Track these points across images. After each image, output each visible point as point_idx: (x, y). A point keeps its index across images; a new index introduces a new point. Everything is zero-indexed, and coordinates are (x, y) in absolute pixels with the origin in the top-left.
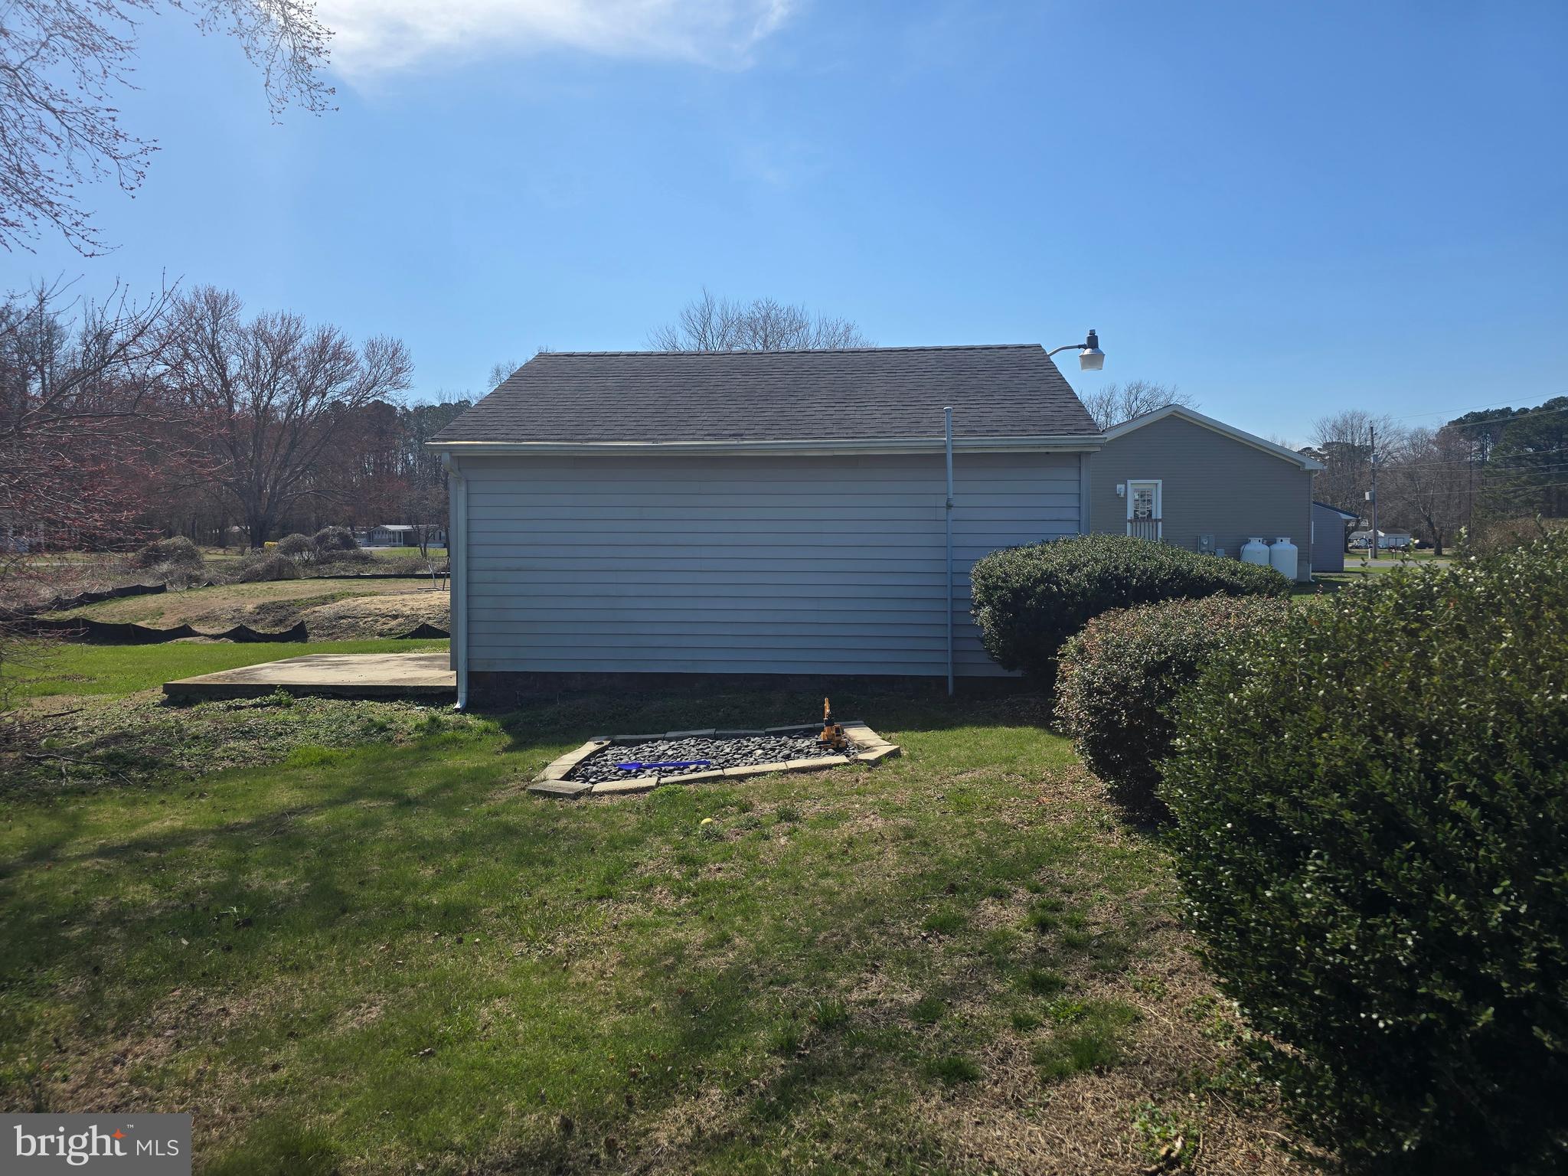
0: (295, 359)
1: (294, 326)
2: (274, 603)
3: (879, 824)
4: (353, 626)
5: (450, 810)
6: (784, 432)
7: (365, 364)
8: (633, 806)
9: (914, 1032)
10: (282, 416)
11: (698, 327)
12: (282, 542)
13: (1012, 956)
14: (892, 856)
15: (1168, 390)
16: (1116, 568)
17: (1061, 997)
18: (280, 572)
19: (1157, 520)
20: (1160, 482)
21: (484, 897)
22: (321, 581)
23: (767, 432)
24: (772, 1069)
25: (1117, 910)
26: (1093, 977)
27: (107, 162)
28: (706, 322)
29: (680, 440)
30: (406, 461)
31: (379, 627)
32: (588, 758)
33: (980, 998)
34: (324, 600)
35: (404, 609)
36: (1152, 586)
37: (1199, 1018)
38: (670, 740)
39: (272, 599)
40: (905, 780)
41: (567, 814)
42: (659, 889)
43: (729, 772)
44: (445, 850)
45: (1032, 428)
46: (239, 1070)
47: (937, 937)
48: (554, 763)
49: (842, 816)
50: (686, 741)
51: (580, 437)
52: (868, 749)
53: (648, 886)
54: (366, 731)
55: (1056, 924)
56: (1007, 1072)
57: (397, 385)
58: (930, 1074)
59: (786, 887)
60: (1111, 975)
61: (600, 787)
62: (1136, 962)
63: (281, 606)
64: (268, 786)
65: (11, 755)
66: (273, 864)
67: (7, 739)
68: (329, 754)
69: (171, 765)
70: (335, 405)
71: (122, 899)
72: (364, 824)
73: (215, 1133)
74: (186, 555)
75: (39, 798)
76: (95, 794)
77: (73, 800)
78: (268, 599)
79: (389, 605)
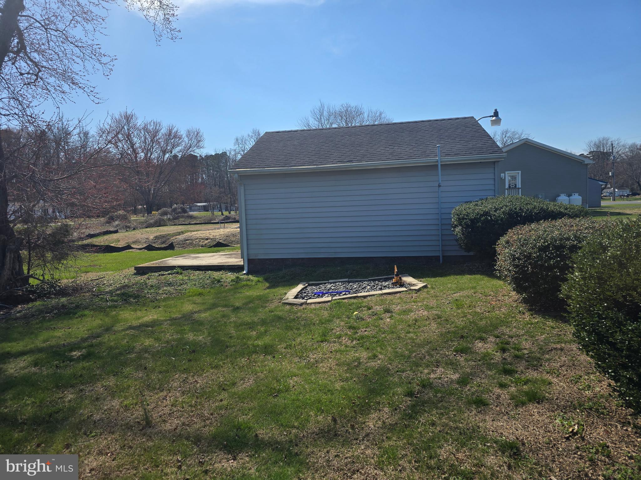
0: (159, 139)
1: (158, 125)
2: (161, 235)
3: (426, 313)
4: (191, 243)
5: (254, 310)
6: (369, 159)
7: (186, 139)
8: (325, 308)
9: (459, 389)
10: (155, 161)
11: (318, 117)
12: (160, 211)
13: (492, 361)
14: (434, 326)
15: (520, 132)
16: (516, 209)
17: (517, 376)
18: (160, 223)
19: (519, 188)
20: (520, 172)
21: (278, 341)
22: (176, 226)
23: (362, 159)
24: (406, 402)
25: (533, 344)
26: (528, 369)
27: (98, 66)
28: (322, 114)
29: (327, 164)
30: (202, 178)
31: (201, 243)
32: (301, 290)
33: (483, 376)
34: (179, 234)
35: (210, 236)
36: (531, 216)
37: (576, 383)
38: (331, 283)
39: (160, 234)
40: (432, 297)
41: (300, 311)
42: (344, 338)
43: (359, 295)
44: (257, 325)
45: (474, 152)
46: (209, 401)
47: (460, 355)
48: (289, 293)
49: (410, 311)
50: (337, 284)
51: (288, 165)
52: (414, 285)
53: (339, 337)
54: (213, 282)
55: (508, 349)
56: (500, 403)
57: (199, 147)
58: (469, 403)
59: (394, 337)
60: (535, 368)
61: (309, 301)
62: (545, 363)
63: (163, 236)
64: (182, 303)
65: (87, 294)
66: (195, 331)
67: (81, 289)
68: (201, 291)
69: (145, 297)
70: (175, 156)
71: (145, 344)
72: (224, 316)
73: (208, 422)
74: (124, 218)
75: (101, 309)
76: (120, 307)
77: (113, 310)
78: (158, 234)
79: (204, 235)
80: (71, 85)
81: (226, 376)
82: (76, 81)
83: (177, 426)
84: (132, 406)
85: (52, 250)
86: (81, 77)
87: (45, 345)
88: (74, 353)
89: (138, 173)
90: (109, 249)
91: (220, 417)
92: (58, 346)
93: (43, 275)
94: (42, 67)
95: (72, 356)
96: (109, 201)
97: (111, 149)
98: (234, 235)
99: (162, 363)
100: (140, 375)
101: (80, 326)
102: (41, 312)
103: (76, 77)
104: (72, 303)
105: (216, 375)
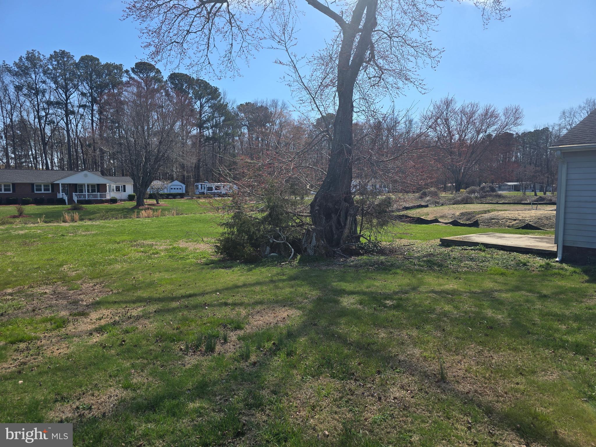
0: (475, 119)
1: (476, 107)
4: (497, 223)
5: (565, 303)
7: (503, 118)
10: (469, 142)
12: (468, 190)
18: (467, 201)
22: (483, 205)
27: (428, 60)
30: (516, 157)
31: (508, 223)
34: (485, 212)
35: (519, 217)
39: (466, 211)
44: (568, 319)
46: (504, 379)
54: (518, 265)
57: (516, 124)
63: (469, 214)
64: (483, 279)
65: (400, 256)
66: (494, 308)
67: (396, 251)
68: (504, 271)
69: (447, 267)
70: (490, 136)
71: (444, 309)
72: (527, 301)
73: (501, 399)
74: (435, 194)
75: (409, 271)
76: (425, 272)
77: (419, 273)
78: (464, 211)
79: (512, 215)
80: (405, 81)
81: (526, 362)
82: (409, 77)
83: (470, 391)
84: (430, 359)
85: (378, 218)
86: (414, 72)
87: (367, 290)
88: (388, 302)
89: (451, 153)
90: (420, 221)
91: (514, 399)
92: (376, 293)
93: (369, 236)
94: (385, 70)
95: (386, 304)
96: (425, 179)
97: (429, 133)
98: (547, 218)
99: (459, 330)
100: (439, 335)
101: (393, 281)
102: (366, 264)
103: (409, 73)
104: (388, 262)
105: (514, 357)
